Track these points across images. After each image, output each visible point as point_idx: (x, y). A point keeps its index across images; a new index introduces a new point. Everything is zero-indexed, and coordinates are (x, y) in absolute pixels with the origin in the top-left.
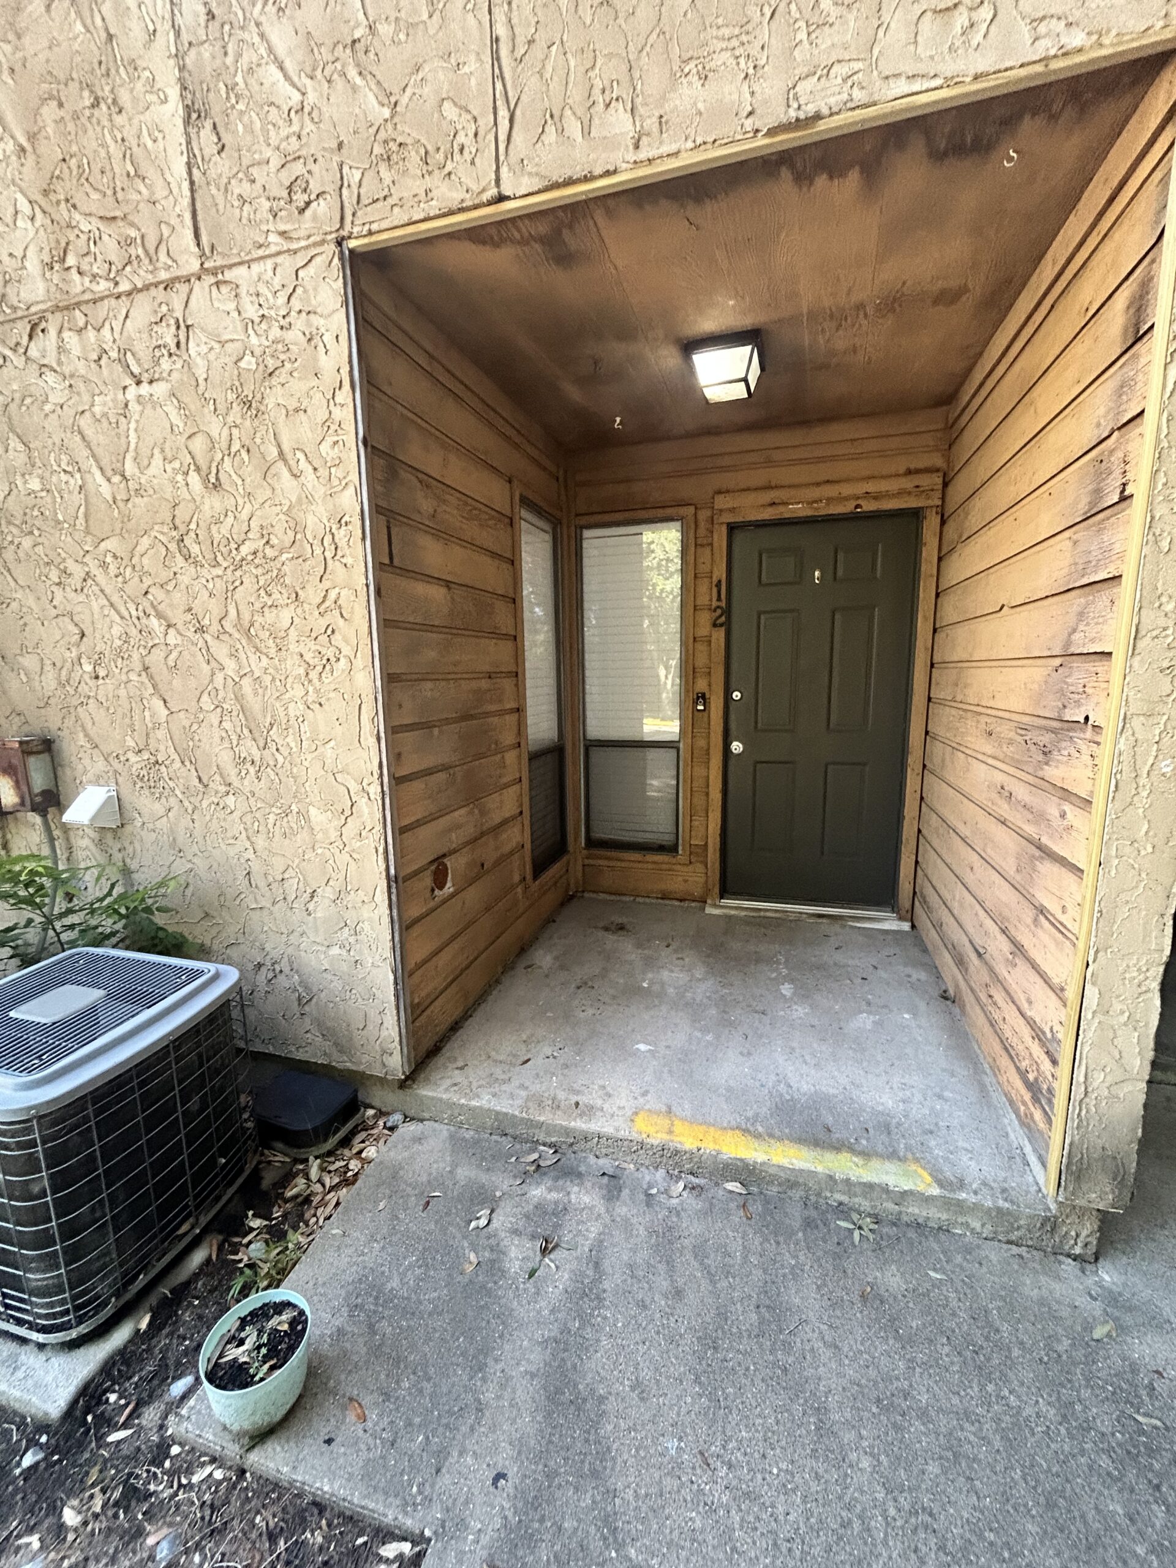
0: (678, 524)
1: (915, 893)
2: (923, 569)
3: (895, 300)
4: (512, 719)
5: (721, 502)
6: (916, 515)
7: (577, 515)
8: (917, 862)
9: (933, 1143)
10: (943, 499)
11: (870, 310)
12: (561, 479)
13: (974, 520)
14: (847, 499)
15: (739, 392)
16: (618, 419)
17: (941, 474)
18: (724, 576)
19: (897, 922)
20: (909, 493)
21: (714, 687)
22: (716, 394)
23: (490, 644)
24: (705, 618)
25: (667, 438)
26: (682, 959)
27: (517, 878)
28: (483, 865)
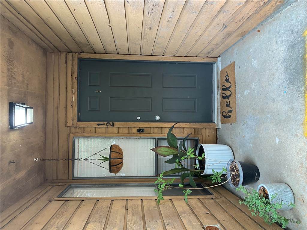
0: (76, 140)
1: (207, 57)
2: (98, 58)
3: (9, 60)
4: (145, 202)
5: (69, 124)
6: (80, 60)
7: (68, 179)
8: (196, 57)
9: (296, 30)
10: (76, 53)
11: (11, 67)
12: (54, 185)
13: (83, 40)
14: (73, 82)
15: (30, 111)
16: (35, 159)
17: (68, 54)
18: (95, 122)
19: (218, 62)
20: (73, 63)
21: (135, 126)
22: (30, 119)
23: (114, 209)
24: (111, 129)
25: (45, 143)
26: (240, 133)
27: (212, 201)
28: (207, 213)
